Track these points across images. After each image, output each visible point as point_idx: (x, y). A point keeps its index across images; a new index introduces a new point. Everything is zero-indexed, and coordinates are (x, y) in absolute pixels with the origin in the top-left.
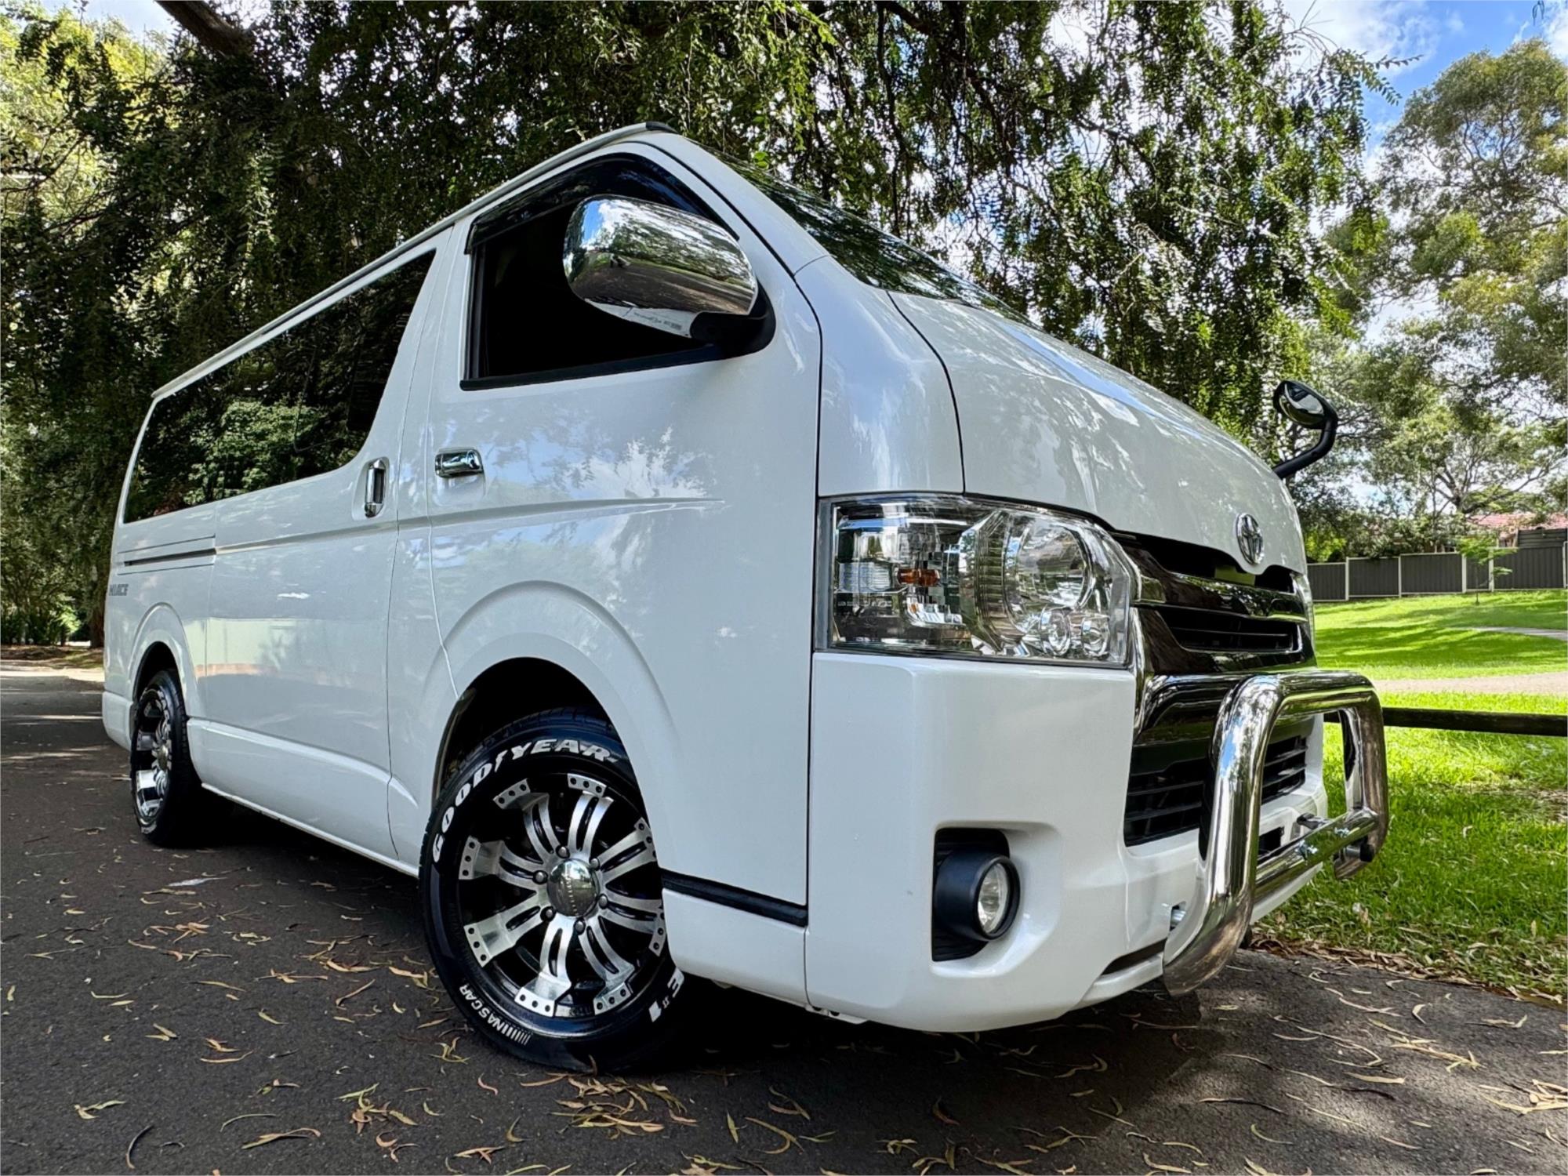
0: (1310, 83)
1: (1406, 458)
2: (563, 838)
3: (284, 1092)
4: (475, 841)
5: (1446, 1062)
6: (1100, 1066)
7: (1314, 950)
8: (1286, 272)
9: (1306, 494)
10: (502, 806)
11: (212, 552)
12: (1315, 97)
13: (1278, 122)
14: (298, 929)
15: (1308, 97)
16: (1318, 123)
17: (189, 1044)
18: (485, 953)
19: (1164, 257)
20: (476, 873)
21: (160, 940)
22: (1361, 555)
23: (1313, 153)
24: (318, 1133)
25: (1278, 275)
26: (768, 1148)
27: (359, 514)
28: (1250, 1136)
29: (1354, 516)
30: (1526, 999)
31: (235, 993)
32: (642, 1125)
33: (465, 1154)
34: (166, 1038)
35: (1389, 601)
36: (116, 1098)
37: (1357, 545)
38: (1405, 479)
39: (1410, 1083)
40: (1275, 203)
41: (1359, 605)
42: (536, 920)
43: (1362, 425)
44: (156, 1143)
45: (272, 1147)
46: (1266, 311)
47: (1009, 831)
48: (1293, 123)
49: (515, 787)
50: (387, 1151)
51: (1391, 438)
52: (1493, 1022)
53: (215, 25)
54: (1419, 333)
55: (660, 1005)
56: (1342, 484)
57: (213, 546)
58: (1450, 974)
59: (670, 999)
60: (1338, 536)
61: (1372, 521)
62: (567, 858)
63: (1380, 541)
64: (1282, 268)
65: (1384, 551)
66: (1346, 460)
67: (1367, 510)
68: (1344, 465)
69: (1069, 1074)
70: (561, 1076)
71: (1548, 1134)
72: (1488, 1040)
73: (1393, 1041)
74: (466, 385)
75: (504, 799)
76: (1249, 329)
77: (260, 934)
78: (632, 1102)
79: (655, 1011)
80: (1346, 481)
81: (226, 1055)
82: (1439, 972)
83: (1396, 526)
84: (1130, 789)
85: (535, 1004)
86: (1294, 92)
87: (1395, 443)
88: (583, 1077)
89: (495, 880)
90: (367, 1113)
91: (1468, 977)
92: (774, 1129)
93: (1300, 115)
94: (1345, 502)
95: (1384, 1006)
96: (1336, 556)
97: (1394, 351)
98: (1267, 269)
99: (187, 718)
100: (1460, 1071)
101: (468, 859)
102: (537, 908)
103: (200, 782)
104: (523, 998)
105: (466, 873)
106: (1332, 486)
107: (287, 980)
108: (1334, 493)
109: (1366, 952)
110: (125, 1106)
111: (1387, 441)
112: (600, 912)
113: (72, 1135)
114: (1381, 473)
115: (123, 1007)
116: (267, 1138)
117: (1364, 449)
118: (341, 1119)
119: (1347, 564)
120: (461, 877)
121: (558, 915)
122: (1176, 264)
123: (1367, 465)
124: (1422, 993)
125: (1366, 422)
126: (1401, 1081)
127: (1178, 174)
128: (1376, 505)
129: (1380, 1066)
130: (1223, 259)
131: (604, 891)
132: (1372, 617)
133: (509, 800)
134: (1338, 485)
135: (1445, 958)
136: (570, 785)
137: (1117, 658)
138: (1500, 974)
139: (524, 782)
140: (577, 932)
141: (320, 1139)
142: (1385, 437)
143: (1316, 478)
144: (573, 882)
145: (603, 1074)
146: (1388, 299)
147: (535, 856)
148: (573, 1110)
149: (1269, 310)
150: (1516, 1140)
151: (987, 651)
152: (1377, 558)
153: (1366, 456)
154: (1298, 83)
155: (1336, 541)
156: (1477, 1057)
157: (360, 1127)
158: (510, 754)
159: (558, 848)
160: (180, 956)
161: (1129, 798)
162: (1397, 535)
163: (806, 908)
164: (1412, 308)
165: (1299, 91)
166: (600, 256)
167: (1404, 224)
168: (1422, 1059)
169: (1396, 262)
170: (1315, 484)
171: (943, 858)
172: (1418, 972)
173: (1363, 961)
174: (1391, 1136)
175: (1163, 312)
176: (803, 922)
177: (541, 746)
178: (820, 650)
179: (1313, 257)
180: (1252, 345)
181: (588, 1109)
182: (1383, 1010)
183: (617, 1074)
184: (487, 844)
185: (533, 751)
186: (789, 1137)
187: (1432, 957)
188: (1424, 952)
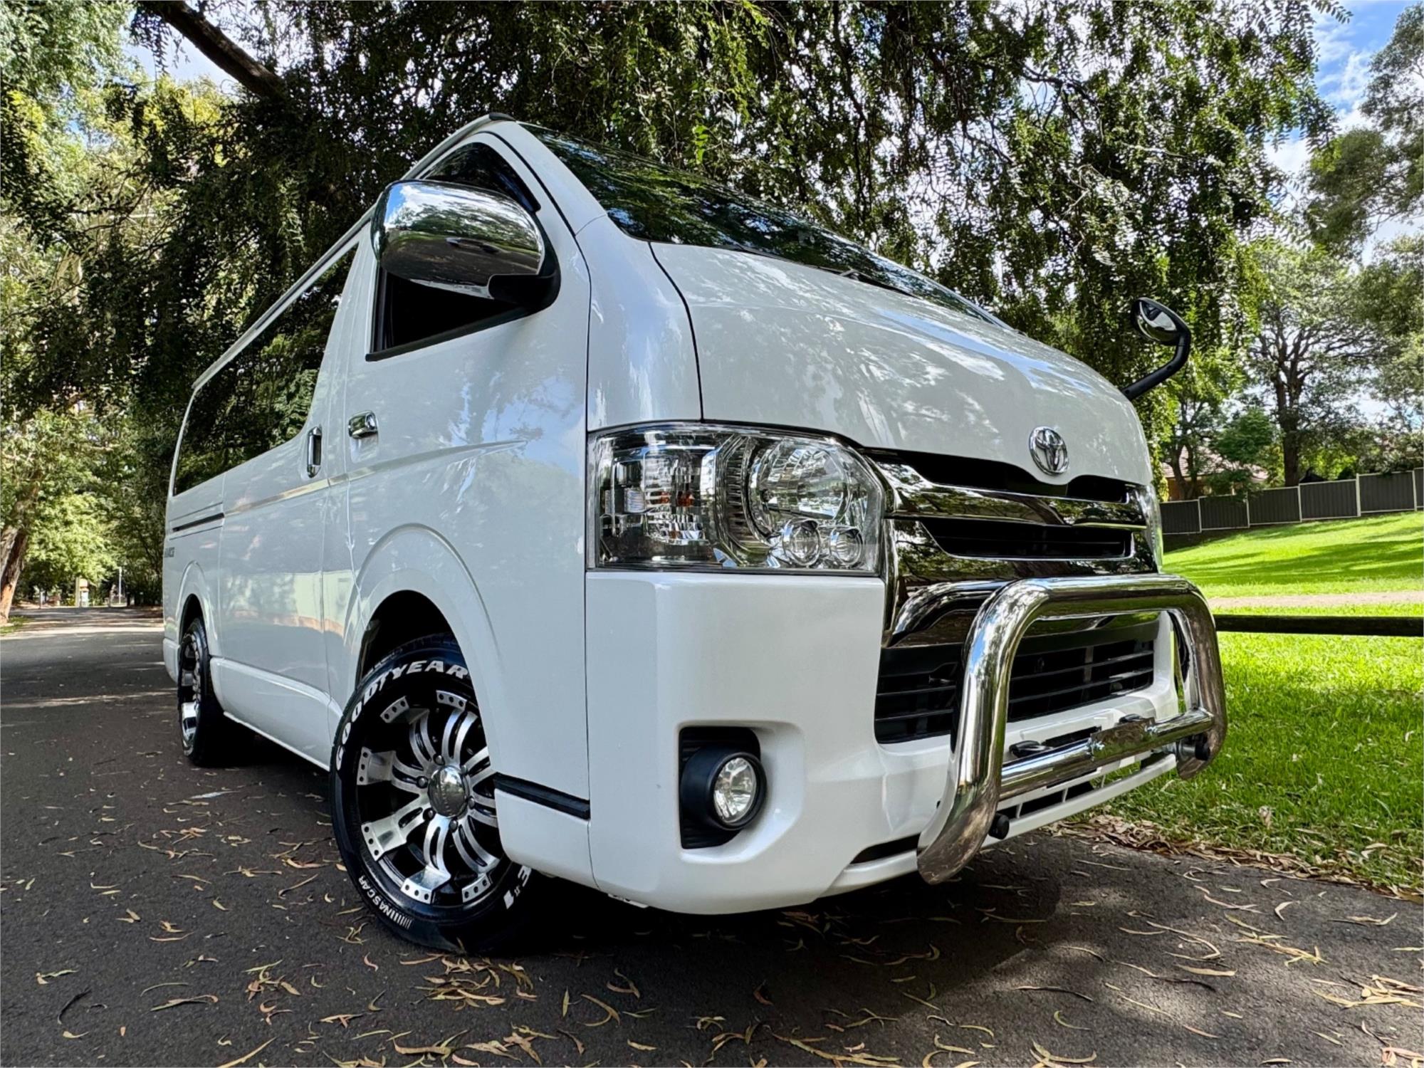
0: (1256, 12)
1: (1416, 373)
2: (438, 747)
3: (204, 965)
4: (368, 751)
5: (1287, 956)
6: (933, 955)
7: (1200, 851)
8: (1235, 197)
9: (1311, 414)
10: (387, 721)
11: (220, 516)
12: (1262, 26)
13: (1226, 54)
14: (278, 833)
15: (1255, 26)
16: (1266, 49)
17: (149, 925)
18: (377, 849)
19: (1109, 193)
20: (370, 779)
21: (163, 843)
22: (1372, 470)
23: (1264, 80)
24: (216, 1000)
25: (1227, 201)
26: (589, 1021)
27: (305, 475)
28: (1050, 1023)
29: (1362, 433)
30: (1406, 898)
31: (202, 885)
32: (487, 999)
33: (329, 1020)
34: (131, 921)
35: (1403, 515)
36: (72, 968)
37: (1368, 461)
38: (1416, 393)
39: (1241, 976)
40: (1220, 132)
41: (1371, 520)
42: (419, 820)
43: (1368, 344)
44: (86, 1004)
45: (175, 1010)
46: (1220, 237)
47: (759, 729)
48: (1241, 52)
49: (397, 703)
50: (265, 1015)
51: (1399, 354)
52: (1357, 919)
53: (256, 73)
54: (1413, 249)
55: (513, 894)
56: (1349, 403)
57: (222, 511)
58: (1334, 873)
59: (521, 888)
60: (1349, 455)
61: (1383, 437)
62: (443, 765)
63: (1392, 456)
64: (1231, 194)
65: (1395, 466)
66: (1353, 378)
67: (1377, 427)
68: (1350, 383)
69: (900, 962)
70: (438, 955)
71: (1364, 1028)
72: (1343, 937)
73: (1241, 935)
74: (369, 358)
75: (391, 713)
76: (1204, 254)
77: (243, 838)
78: (487, 980)
79: (509, 899)
80: (1353, 399)
81: (172, 935)
82: (1323, 871)
83: (1408, 441)
84: (879, 690)
85: (417, 893)
86: (1239, 23)
87: (1402, 359)
88: (454, 957)
89: (388, 785)
90: (263, 984)
91: (1354, 876)
92: (602, 1004)
93: (1247, 45)
94: (1353, 421)
95: (1247, 903)
96: (1346, 473)
97: (1388, 270)
98: (1216, 197)
99: (211, 657)
100: (1300, 966)
101: (363, 767)
102: (420, 809)
103: (222, 711)
104: (407, 887)
105: (362, 779)
106: (1339, 406)
107: (249, 874)
108: (1341, 411)
109: (1252, 852)
110: (76, 975)
111: (1395, 358)
112: (469, 812)
113: (26, 996)
114: (1389, 389)
115: (109, 896)
116: (173, 1002)
117: (1370, 366)
118: (240, 989)
119: (1357, 481)
120: (359, 783)
121: (437, 815)
122: (1122, 200)
123: (1375, 382)
124: (1294, 892)
125: (1372, 340)
126: (1231, 973)
127: (1121, 114)
128: (1386, 421)
129: (1216, 959)
130: (1175, 191)
131: (472, 793)
132: (1385, 532)
133: (393, 715)
134: (1344, 403)
135: (1336, 856)
136: (439, 700)
137: (870, 566)
138: (1389, 874)
139: (403, 699)
140: (451, 831)
141: (216, 1004)
142: (1392, 354)
143: (1322, 398)
144: (448, 785)
145: (472, 955)
146: (1384, 217)
147: (416, 764)
148: (434, 985)
149: (1223, 236)
150: (1328, 1033)
151: (730, 564)
152: (1389, 474)
153: (1373, 373)
154: (1243, 14)
155: (1347, 459)
156: (1323, 951)
157: (252, 995)
158: (391, 675)
159: (435, 757)
160: (172, 854)
161: (878, 700)
162: (1410, 449)
163: (588, 802)
164: (1411, 223)
165: (1245, 21)
166: (401, 233)
167: (1395, 143)
168: (1264, 953)
169: (1391, 178)
170: (1320, 404)
171: (690, 755)
172: (1302, 871)
173: (1248, 861)
174: (1195, 1026)
175: (1110, 247)
176: (586, 816)
177: (415, 667)
178: (591, 569)
179: (1262, 180)
180: (1209, 271)
181: (447, 984)
182: (1245, 907)
183: (485, 956)
184: (381, 754)
185: (409, 672)
186: (612, 1012)
187: (1324, 857)
188: (1316, 852)
